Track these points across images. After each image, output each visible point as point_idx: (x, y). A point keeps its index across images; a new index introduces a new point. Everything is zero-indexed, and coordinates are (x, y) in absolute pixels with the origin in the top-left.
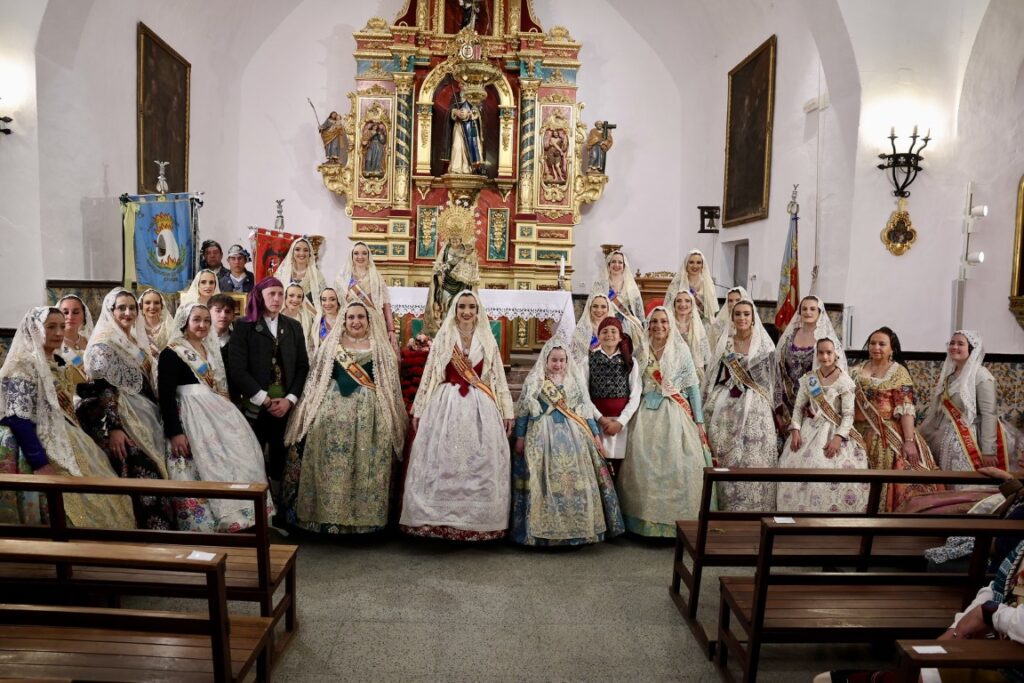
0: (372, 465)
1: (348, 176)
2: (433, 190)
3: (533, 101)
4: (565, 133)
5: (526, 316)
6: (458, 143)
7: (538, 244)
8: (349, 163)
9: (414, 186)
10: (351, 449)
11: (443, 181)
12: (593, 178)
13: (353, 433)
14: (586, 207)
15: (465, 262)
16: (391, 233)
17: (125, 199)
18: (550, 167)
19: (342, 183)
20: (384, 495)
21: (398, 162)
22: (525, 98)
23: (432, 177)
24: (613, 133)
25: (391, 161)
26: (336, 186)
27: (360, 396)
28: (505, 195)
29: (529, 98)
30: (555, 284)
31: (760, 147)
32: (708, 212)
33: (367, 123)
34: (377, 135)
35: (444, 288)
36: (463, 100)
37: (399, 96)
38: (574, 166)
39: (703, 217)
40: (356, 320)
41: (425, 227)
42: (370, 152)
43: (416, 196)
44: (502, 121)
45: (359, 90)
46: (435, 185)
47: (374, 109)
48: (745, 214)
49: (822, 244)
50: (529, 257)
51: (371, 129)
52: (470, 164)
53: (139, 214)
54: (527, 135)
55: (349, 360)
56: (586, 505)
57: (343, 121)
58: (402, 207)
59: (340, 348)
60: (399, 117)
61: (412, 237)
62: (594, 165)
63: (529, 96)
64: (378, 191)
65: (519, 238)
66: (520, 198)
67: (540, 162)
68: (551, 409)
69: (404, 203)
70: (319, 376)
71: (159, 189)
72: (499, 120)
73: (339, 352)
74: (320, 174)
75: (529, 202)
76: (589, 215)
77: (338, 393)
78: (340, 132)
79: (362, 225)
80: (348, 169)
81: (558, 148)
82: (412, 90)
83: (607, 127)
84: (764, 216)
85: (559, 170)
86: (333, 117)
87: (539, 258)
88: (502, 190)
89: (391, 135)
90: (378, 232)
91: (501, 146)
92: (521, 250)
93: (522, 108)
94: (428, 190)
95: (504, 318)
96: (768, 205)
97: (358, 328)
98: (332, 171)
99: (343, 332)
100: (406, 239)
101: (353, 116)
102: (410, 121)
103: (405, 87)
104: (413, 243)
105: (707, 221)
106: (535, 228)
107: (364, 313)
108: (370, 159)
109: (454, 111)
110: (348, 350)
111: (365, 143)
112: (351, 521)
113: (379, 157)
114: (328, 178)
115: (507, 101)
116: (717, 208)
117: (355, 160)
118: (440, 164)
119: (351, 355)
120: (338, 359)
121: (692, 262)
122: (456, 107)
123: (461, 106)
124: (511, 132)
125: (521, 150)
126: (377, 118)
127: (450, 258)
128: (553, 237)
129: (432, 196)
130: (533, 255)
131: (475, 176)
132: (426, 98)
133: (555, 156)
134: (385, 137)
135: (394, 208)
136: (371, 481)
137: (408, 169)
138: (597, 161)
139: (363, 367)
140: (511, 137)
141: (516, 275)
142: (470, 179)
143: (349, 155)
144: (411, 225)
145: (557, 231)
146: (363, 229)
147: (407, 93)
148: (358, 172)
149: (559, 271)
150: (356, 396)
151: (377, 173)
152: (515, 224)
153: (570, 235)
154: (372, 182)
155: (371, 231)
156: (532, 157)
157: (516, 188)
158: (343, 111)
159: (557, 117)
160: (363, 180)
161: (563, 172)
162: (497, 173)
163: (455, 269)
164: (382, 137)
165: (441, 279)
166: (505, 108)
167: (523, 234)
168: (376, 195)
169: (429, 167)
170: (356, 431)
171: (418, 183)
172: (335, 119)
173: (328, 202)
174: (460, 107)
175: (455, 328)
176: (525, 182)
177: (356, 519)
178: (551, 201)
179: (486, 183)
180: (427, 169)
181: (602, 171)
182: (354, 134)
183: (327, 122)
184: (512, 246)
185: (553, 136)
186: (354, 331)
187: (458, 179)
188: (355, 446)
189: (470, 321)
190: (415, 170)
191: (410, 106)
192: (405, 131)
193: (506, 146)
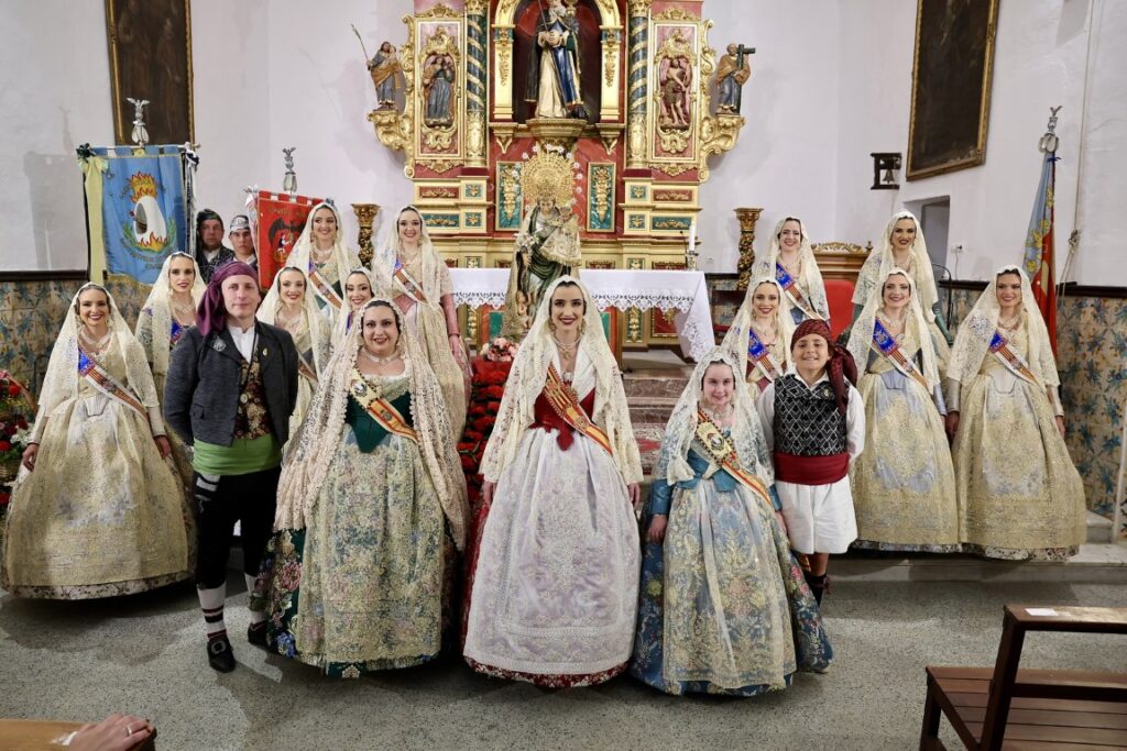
0: (413, 560)
1: (407, 125)
2: (516, 140)
3: (645, 19)
4: (687, 62)
5: (644, 306)
6: (548, 77)
7: (654, 209)
8: (408, 109)
9: (492, 137)
10: (379, 539)
11: (528, 130)
12: (725, 120)
13: (381, 510)
14: (714, 159)
15: (561, 232)
16: (463, 199)
17: (85, 152)
18: (668, 107)
19: (401, 136)
20: (434, 607)
21: (470, 104)
22: (635, 15)
23: (515, 124)
24: (750, 59)
25: (461, 104)
26: (391, 139)
27: (390, 451)
28: (609, 145)
29: (639, 14)
30: (682, 260)
31: (973, 63)
32: (886, 162)
33: (430, 55)
34: (442, 70)
35: (531, 270)
36: (553, 21)
37: (470, 17)
38: (699, 105)
39: (878, 168)
40: (378, 330)
41: (507, 189)
42: (434, 93)
43: (495, 150)
44: (604, 47)
45: (419, 12)
46: (519, 135)
47: (438, 37)
48: (945, 161)
49: (1089, 197)
50: (642, 226)
51: (435, 63)
52: (563, 105)
53: (107, 174)
54: (638, 65)
55: (371, 394)
56: (768, 631)
57: (398, 55)
58: (476, 164)
59: (355, 375)
60: (470, 46)
61: (491, 203)
62: (725, 104)
63: (640, 12)
64: (446, 144)
65: (628, 201)
66: (629, 147)
67: (654, 100)
68: (712, 468)
69: (479, 158)
70: (325, 419)
71: (135, 139)
72: (601, 44)
73: (353, 381)
74: (372, 124)
75: (642, 154)
76: (718, 169)
77: (355, 446)
78: (395, 69)
79: (426, 189)
80: (406, 117)
81: (679, 81)
82: (485, 9)
83: (743, 52)
84: (978, 163)
85: (681, 111)
86: (385, 48)
87: (654, 227)
88: (606, 139)
89: (461, 69)
90: (447, 197)
91: (604, 81)
92: (631, 217)
93: (631, 29)
94: (510, 141)
95: (614, 309)
96: (985, 144)
97: (382, 340)
98: (385, 121)
99: (361, 347)
100: (483, 205)
101: (411, 47)
102: (485, 50)
103: (477, 5)
104: (491, 210)
105: (883, 173)
106: (649, 186)
107: (390, 317)
108: (433, 102)
109: (541, 34)
110: (367, 377)
111: (427, 81)
112: (382, 652)
113: (446, 99)
114: (381, 129)
115: (610, 20)
116: (898, 155)
117: (415, 104)
118: (524, 105)
119: (373, 386)
120: (353, 392)
121: (899, 231)
122: (544, 29)
123: (550, 28)
124: (616, 62)
125: (630, 86)
126: (441, 48)
127: (539, 228)
128: (672, 199)
129: (514, 149)
130: (648, 222)
131: (571, 121)
132: (504, 19)
133: (675, 92)
134: (453, 73)
135: (467, 166)
136: (413, 585)
137: (483, 113)
138: (729, 98)
139: (393, 403)
140: (617, 69)
141: (625, 250)
142: (563, 125)
143: (407, 97)
144: (489, 187)
145: (678, 192)
146: (428, 193)
147: (480, 13)
148: (419, 119)
149: (688, 244)
150: (383, 450)
151: (443, 120)
152: (623, 183)
153: (695, 197)
154: (437, 133)
155: (438, 196)
156: (644, 94)
157: (624, 136)
158: (397, 42)
159: (677, 40)
160: (426, 130)
161: (685, 113)
162: (599, 116)
163: (546, 243)
164: (448, 73)
165: (526, 258)
166: (608, 30)
167: (634, 196)
168: (443, 149)
169: (510, 111)
170: (386, 508)
171: (496, 132)
172: (388, 51)
173: (383, 159)
174: (549, 30)
175: (549, 337)
176: (636, 128)
177: (390, 647)
178: (669, 151)
179: (584, 130)
180: (507, 113)
181: (737, 111)
182: (412, 70)
183: (378, 56)
184: (620, 212)
185: (672, 66)
186: (376, 347)
187: (548, 125)
188: (386, 534)
189: (571, 328)
190: (492, 115)
191: (484, 30)
192: (478, 64)
193: (610, 80)
